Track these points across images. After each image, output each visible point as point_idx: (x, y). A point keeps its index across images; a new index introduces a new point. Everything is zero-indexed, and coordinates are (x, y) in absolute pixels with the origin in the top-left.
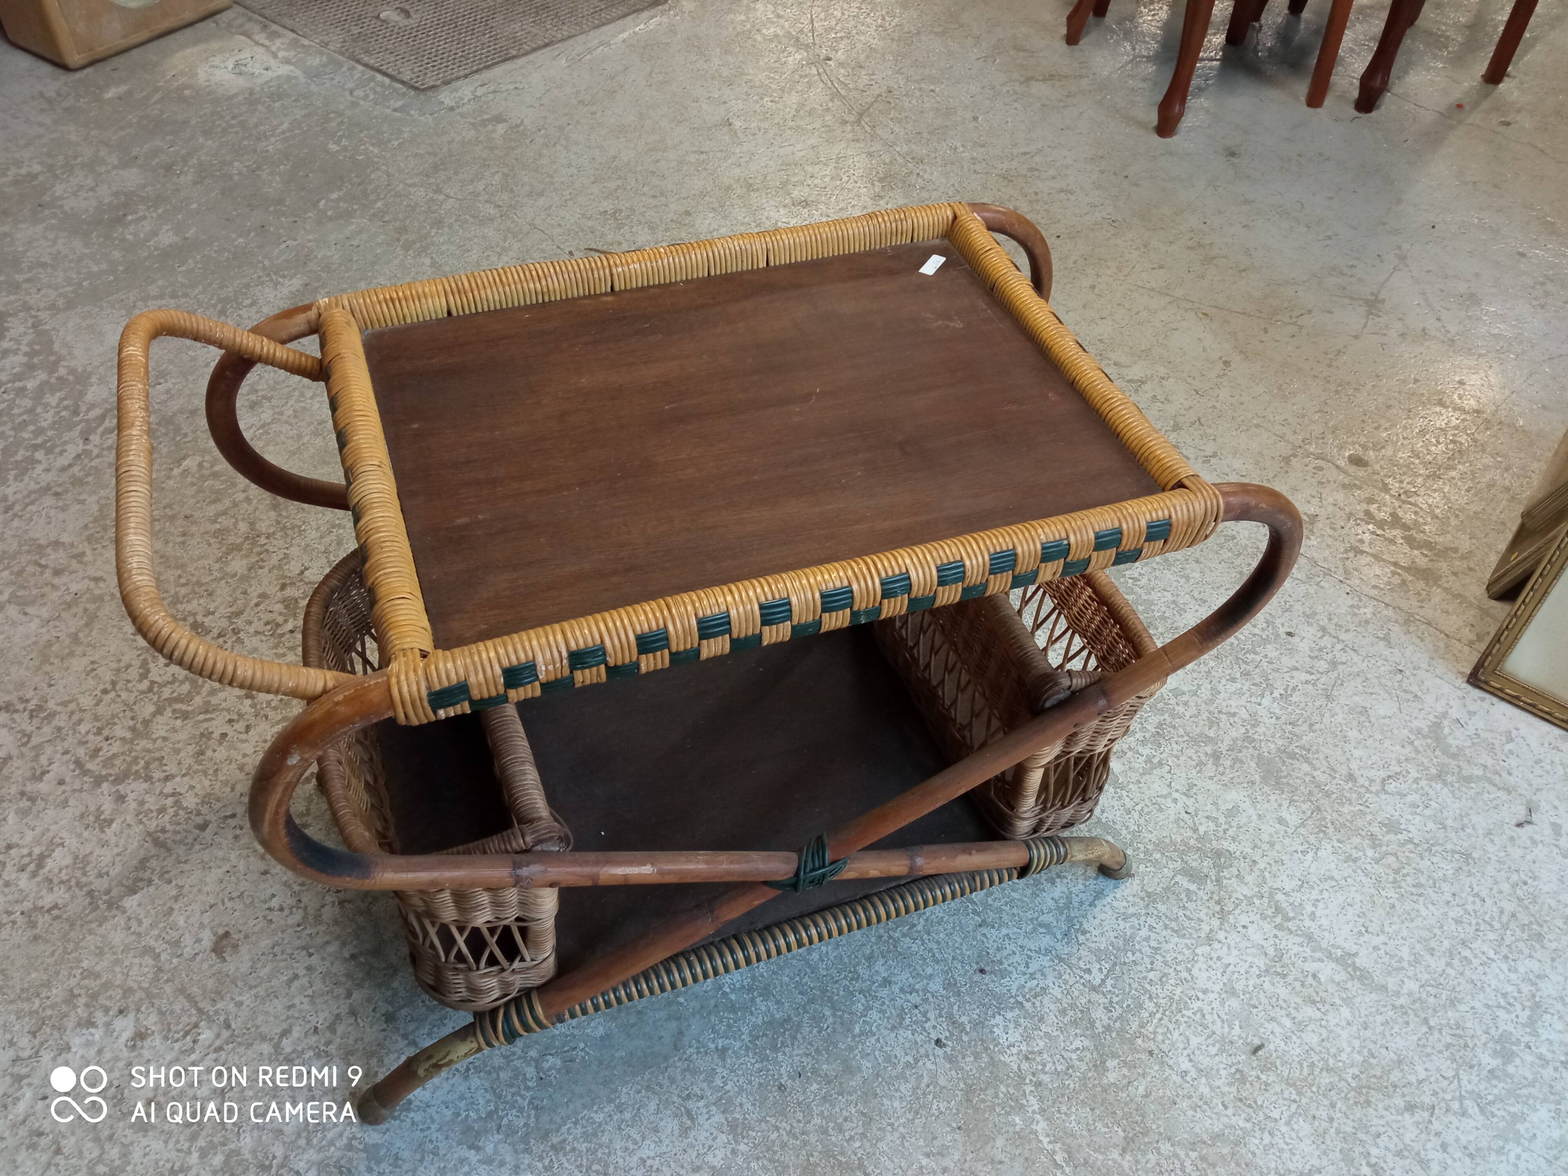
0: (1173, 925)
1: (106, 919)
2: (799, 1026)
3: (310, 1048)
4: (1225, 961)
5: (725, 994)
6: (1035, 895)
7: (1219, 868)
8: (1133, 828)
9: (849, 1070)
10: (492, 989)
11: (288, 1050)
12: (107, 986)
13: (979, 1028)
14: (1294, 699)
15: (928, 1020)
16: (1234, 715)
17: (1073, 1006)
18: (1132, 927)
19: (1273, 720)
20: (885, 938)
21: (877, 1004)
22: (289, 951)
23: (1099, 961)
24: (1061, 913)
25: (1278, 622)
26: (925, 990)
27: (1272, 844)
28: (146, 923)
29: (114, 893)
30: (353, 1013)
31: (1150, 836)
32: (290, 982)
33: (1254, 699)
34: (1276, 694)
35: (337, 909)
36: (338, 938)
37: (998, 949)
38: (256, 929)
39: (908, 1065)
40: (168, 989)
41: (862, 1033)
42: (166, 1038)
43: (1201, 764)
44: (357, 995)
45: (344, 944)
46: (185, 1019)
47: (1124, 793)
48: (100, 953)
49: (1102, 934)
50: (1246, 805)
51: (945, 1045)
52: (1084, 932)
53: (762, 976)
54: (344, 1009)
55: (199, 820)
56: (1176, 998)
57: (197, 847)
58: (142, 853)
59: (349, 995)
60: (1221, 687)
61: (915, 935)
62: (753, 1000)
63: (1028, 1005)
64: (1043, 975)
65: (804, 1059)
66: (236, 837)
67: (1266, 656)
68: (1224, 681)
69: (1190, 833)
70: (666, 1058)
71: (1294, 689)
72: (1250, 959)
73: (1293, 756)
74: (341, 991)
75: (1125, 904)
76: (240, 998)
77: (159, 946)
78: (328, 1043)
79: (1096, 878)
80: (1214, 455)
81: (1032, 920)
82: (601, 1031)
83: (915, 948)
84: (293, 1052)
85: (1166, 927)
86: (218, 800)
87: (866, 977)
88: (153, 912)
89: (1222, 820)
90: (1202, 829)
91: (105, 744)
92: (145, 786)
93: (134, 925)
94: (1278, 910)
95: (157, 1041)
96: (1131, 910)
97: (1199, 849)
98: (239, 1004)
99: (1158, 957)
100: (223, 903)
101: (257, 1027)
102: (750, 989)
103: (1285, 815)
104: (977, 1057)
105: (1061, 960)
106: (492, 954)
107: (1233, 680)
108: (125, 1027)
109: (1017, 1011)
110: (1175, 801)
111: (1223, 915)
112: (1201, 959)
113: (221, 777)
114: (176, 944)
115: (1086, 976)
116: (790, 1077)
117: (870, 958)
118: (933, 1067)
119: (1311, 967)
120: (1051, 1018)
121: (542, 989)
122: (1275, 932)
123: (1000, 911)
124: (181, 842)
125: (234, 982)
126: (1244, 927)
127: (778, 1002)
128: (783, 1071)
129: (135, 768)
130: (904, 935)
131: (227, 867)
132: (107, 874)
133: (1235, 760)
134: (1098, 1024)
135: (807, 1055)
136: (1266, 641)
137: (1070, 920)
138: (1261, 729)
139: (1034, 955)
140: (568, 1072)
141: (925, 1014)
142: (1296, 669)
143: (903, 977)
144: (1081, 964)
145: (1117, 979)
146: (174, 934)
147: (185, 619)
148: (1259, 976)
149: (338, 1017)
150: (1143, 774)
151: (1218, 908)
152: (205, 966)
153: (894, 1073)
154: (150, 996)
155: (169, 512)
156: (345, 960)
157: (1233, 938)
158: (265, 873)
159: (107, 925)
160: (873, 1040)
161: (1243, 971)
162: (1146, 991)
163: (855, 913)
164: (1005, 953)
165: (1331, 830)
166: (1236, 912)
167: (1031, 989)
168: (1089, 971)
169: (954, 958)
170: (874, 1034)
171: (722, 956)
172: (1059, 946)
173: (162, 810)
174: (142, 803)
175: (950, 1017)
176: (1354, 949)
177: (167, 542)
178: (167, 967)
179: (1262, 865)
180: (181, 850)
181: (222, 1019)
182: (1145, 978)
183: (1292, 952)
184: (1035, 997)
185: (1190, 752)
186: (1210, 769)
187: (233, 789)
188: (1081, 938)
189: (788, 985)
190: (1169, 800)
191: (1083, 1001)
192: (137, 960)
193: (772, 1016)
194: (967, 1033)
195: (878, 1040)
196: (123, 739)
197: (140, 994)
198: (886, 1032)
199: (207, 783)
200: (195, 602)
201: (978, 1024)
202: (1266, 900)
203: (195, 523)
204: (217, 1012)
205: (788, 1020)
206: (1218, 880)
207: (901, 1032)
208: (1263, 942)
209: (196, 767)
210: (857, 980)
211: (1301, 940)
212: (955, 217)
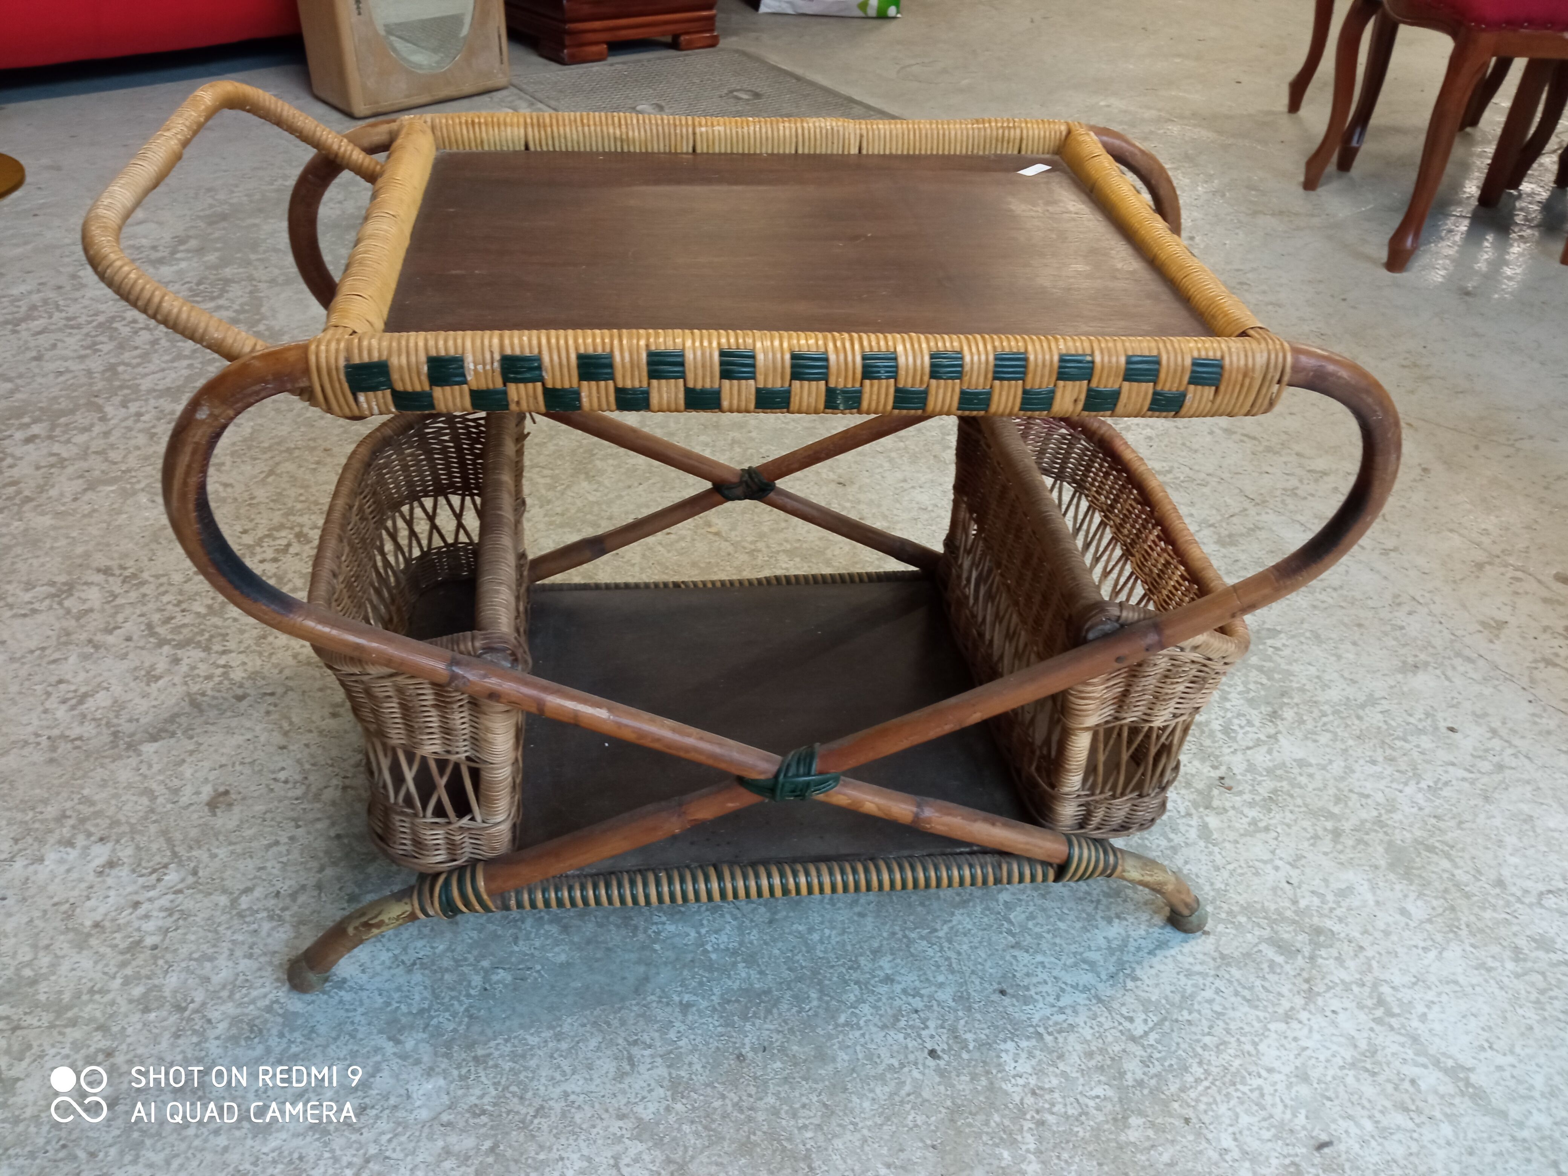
0: (1246, 993)
1: (120, 757)
2: (777, 1001)
3: (266, 909)
4: (1303, 1043)
5: (706, 952)
6: (1085, 929)
7: (1317, 946)
8: (1219, 885)
9: (822, 1057)
10: (437, 847)
11: (244, 906)
12: (98, 814)
13: (984, 1049)
14: (1444, 793)
15: (927, 1027)
16: (1368, 796)
17: (1102, 1051)
18: (1195, 986)
19: (1415, 810)
20: (900, 935)
21: (872, 999)
22: (279, 819)
23: (1146, 1011)
24: (1112, 954)
25: (1440, 715)
26: (931, 997)
27: (1387, 933)
28: (156, 768)
29: (137, 737)
30: (319, 887)
31: (1238, 898)
32: (269, 847)
33: (1394, 785)
34: (1423, 785)
35: (338, 793)
36: (329, 818)
37: (1028, 975)
38: (256, 794)
39: (891, 1067)
40: (153, 829)
41: (847, 1024)
42: (133, 871)
43: (1316, 837)
44: (329, 872)
45: (333, 824)
46: (157, 858)
47: (1216, 849)
48: (104, 784)
49: (1157, 985)
50: (1364, 888)
51: (939, 1058)
52: (1135, 979)
53: (751, 943)
54: (312, 881)
55: (240, 692)
56: (1233, 1069)
57: (229, 714)
58: (176, 709)
59: (321, 869)
60: (1356, 767)
61: (934, 940)
62: (734, 964)
63: (1048, 1039)
64: (1075, 1012)
65: (775, 1036)
66: (268, 713)
67: (1418, 746)
68: (1362, 762)
69: (1287, 904)
70: (623, 999)
71: (1446, 784)
72: (1334, 1047)
73: (1431, 849)
74: (315, 864)
75: (1191, 960)
76: (215, 851)
77: (159, 789)
78: (283, 909)
79: (1162, 928)
80: (1395, 549)
81: (1075, 954)
82: (563, 958)
83: (930, 952)
84: (250, 908)
85: (1237, 994)
86: (264, 678)
87: (866, 969)
88: (165, 760)
89: (1330, 897)
90: (1303, 903)
91: (179, 616)
92: (203, 655)
93: (144, 769)
94: (1381, 1002)
95: (124, 872)
96: (1198, 968)
97: (1294, 922)
98: (214, 856)
99: (1220, 1023)
100: (233, 765)
101: (223, 879)
102: (735, 953)
103: (1410, 906)
104: (974, 1077)
105: (1100, 1000)
106: (439, 803)
107: (1374, 762)
108: (101, 853)
109: (1033, 1042)
110: (1277, 868)
111: (1310, 995)
112: (1273, 1036)
113: (274, 660)
114: (176, 791)
115: (1127, 1024)
116: (753, 1049)
117: (876, 953)
118: (919, 1076)
119: (1415, 1071)
120: (1074, 1059)
121: (489, 862)
122: (1373, 1025)
123: (1039, 936)
124: (216, 707)
125: (216, 835)
126: (1334, 1012)
127: (761, 973)
128: (747, 1040)
129: (199, 638)
130: (922, 938)
131: (249, 736)
132: (137, 720)
133: (1360, 841)
134: (1129, 1076)
135: (779, 1032)
136: (1421, 731)
137: (1121, 965)
138: (1397, 816)
139: (1068, 989)
140: (515, 989)
141: (924, 1021)
142: (1453, 764)
143: (909, 979)
144: (1124, 1011)
145: (1164, 1034)
146: (176, 783)
147: (292, 528)
148: (1342, 1068)
149: (303, 887)
150: (1242, 835)
151: (1306, 986)
152: (195, 816)
153: (872, 1073)
154: (133, 831)
155: (312, 444)
156: (330, 838)
157: (1318, 1021)
158: (283, 748)
159: (119, 763)
160: (857, 1033)
161: (1322, 1058)
162: (1196, 1055)
163: (855, 871)
164: (1035, 980)
165: (1464, 933)
166: (1328, 995)
167: (1056, 1023)
168: (1131, 1020)
169: (973, 972)
170: (860, 1028)
171: (695, 881)
172: (1101, 986)
173: (209, 678)
174: (193, 668)
175: (953, 1030)
176: (1470, 1063)
177: (300, 466)
178: (160, 809)
179: (1370, 953)
180: (213, 713)
181: (192, 865)
182: (1198, 1041)
183: (1388, 1051)
184: (1060, 1031)
185: (1306, 824)
186: (1326, 844)
187: (281, 672)
188: (1130, 984)
189: (776, 958)
190: (1269, 866)
191: (1117, 1048)
192: (134, 798)
193: (751, 984)
194: (968, 1051)
195: (863, 1035)
196: (198, 614)
197: (126, 828)
198: (874, 1029)
199: (259, 662)
200: (306, 517)
201: (984, 1045)
202: (1367, 990)
203: (332, 456)
204: (189, 859)
205: (768, 992)
206: (1312, 958)
207: (892, 1033)
208: (1353, 1033)
209: (254, 647)
210: (855, 970)
211: (1402, 1039)
212: (1069, 132)
